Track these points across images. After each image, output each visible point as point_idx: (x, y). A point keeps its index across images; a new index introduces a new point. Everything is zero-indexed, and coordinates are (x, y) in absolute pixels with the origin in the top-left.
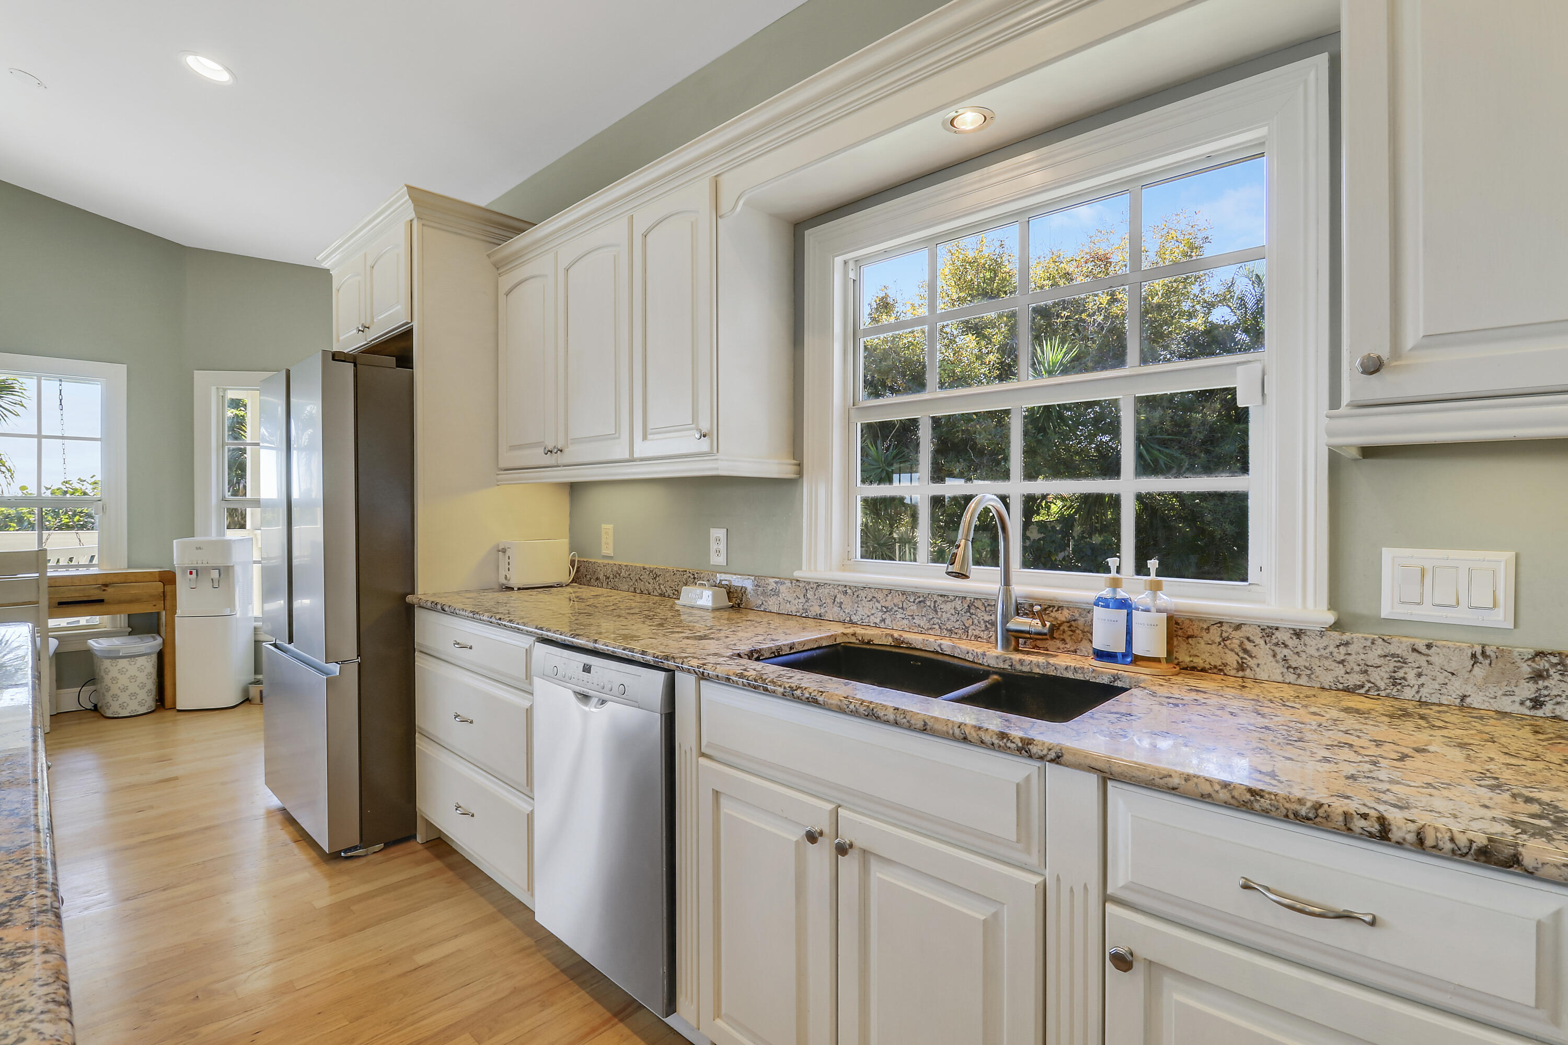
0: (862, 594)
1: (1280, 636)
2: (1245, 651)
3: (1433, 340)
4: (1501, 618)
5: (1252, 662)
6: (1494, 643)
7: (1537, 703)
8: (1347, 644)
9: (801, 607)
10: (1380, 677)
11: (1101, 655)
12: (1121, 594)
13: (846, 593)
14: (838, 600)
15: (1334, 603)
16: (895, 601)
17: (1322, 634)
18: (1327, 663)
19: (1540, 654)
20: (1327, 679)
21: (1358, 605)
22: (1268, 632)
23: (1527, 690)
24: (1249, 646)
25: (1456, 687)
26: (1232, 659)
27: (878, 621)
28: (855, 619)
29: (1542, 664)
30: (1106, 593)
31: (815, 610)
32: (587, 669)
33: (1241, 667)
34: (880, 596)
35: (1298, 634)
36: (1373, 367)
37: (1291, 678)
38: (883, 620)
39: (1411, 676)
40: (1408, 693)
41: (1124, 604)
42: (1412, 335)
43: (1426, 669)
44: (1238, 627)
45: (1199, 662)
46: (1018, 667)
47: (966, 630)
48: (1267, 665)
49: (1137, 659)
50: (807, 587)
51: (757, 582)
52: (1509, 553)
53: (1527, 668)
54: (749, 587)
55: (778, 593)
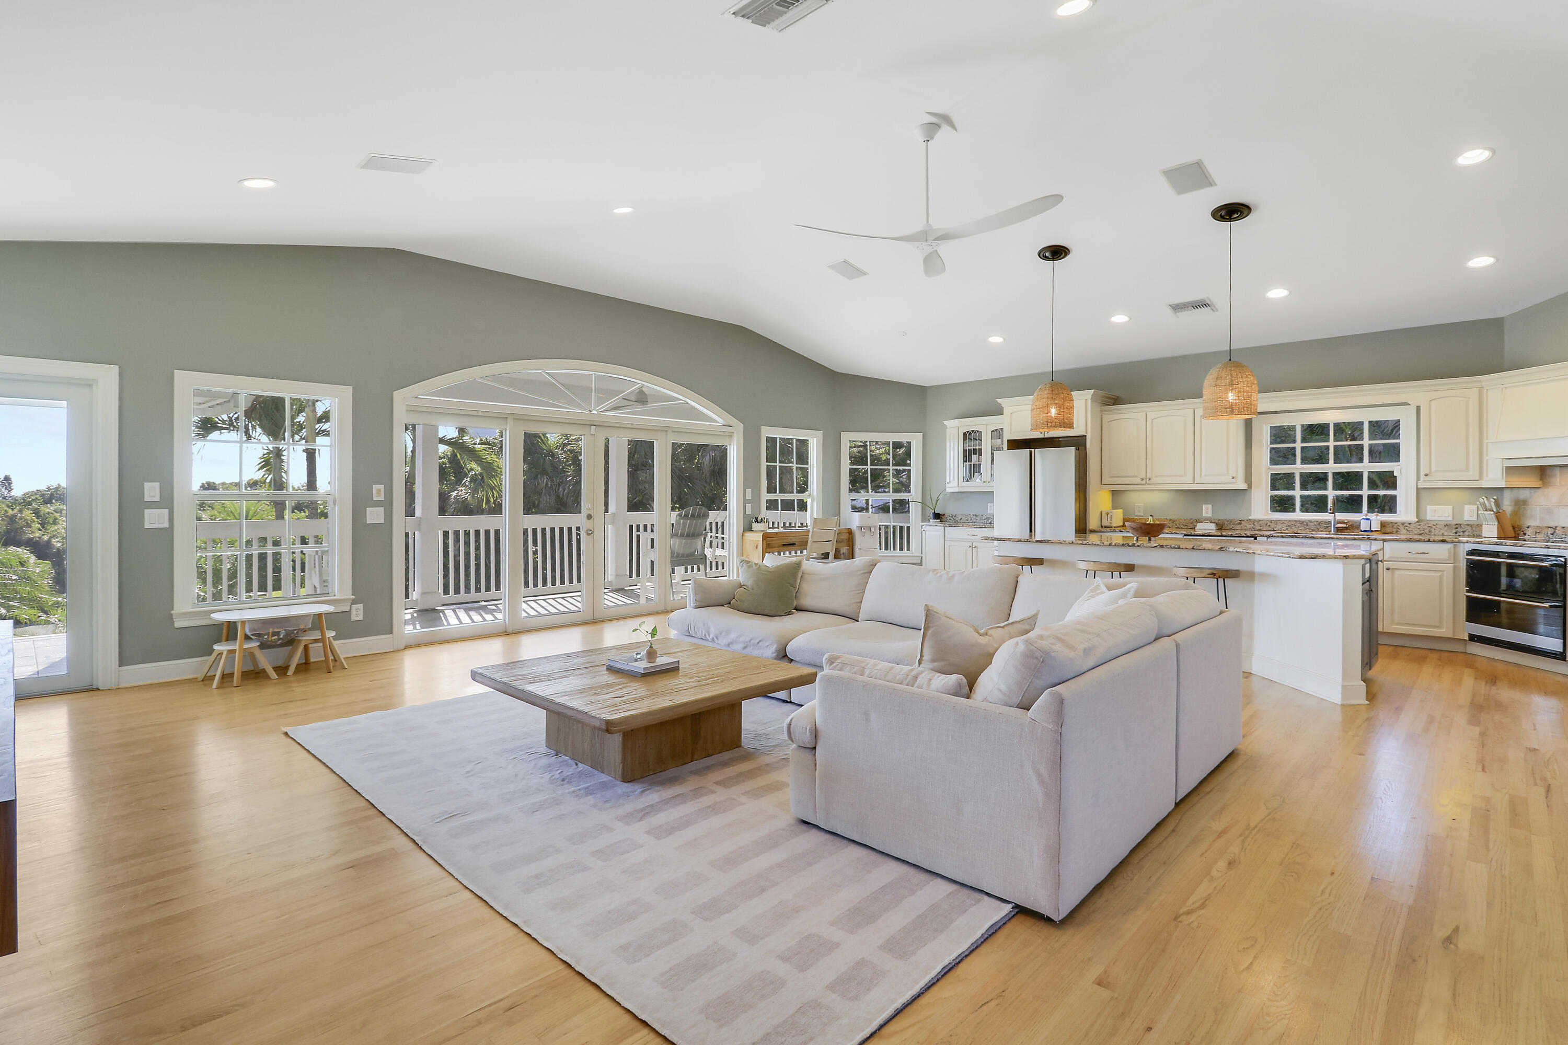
0: (1278, 522)
1: (1406, 524)
3: (1437, 471)
4: (1450, 518)
5: (1399, 530)
6: (1448, 523)
7: (1456, 533)
8: (1420, 524)
9: (1251, 527)
10: (1427, 531)
11: (1362, 531)
12: (1368, 517)
13: (1271, 522)
14: (1267, 524)
15: (1418, 516)
16: (1292, 523)
17: (1415, 523)
18: (1416, 527)
19: (1457, 524)
20: (1416, 533)
21: (1422, 517)
22: (1403, 524)
23: (1455, 531)
24: (1398, 527)
25: (1442, 531)
26: (1395, 530)
27: (1285, 529)
28: (1275, 529)
29: (1457, 526)
30: (1364, 517)
33: (1397, 532)
34: (1286, 522)
35: (1410, 524)
36: (1426, 475)
37: (1408, 533)
38: (1287, 529)
39: (1433, 531)
40: (1432, 534)
41: (1368, 519)
42: (1433, 470)
43: (1436, 527)
44: (1396, 523)
45: (1387, 532)
47: (1318, 529)
48: (1403, 531)
49: (1372, 531)
50: (1254, 521)
51: (1230, 521)
52: (1451, 507)
53: (1454, 527)
54: (1226, 523)
55: (1241, 524)
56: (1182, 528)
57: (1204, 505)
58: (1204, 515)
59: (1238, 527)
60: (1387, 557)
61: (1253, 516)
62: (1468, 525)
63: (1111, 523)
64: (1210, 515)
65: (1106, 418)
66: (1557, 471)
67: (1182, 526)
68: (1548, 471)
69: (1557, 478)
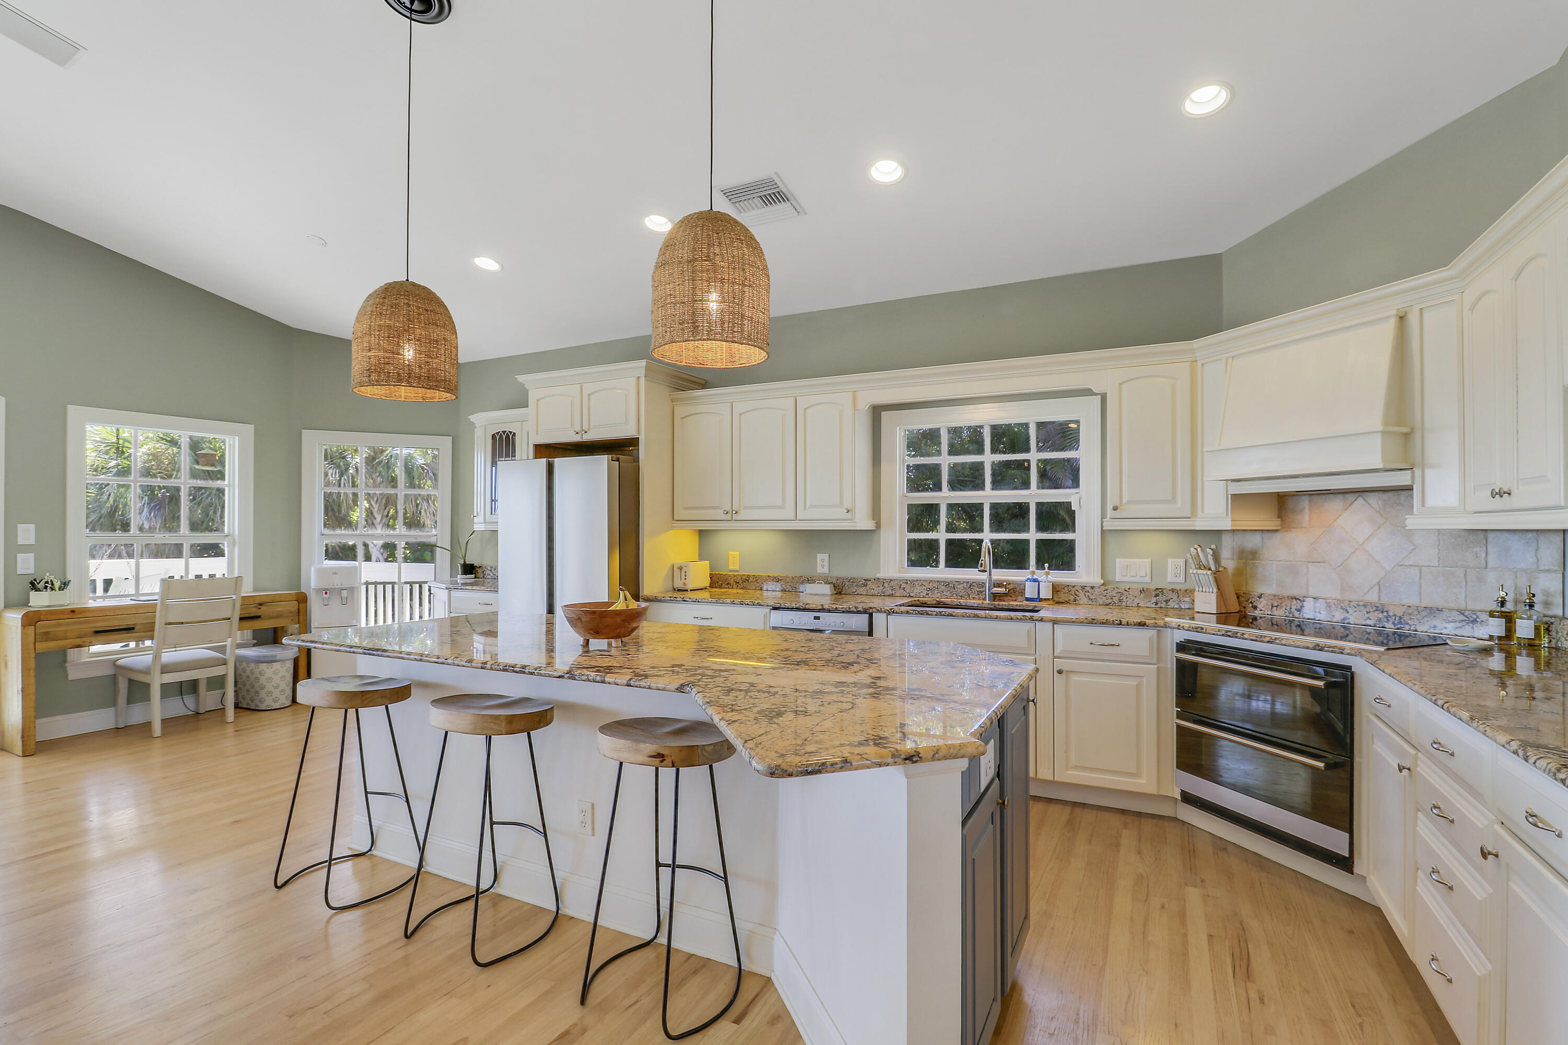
0: (916, 583)
1: (1087, 589)
2: (1076, 595)
3: (1129, 502)
4: (1148, 579)
5: (1078, 598)
6: (1145, 587)
7: (1156, 604)
8: (1106, 590)
9: (880, 591)
10: (1116, 600)
11: (1028, 599)
12: (1035, 577)
13: (907, 583)
14: (902, 586)
15: (1102, 577)
16: (934, 585)
17: (1099, 587)
18: (1101, 597)
19: (1157, 589)
20: (1101, 602)
21: (1109, 577)
22: (1083, 588)
23: (1154, 600)
24: (1077, 593)
25: (1137, 601)
26: (1072, 598)
27: (924, 595)
28: (912, 595)
29: (1158, 592)
30: (1030, 577)
31: (890, 592)
32: (817, 618)
33: (1075, 600)
34: (925, 583)
35: (1092, 588)
36: (1115, 509)
37: (1090, 602)
38: (928, 594)
39: (1125, 600)
40: (1124, 604)
41: (1035, 580)
42: (1125, 500)
43: (1129, 596)
44: (1074, 587)
45: (1061, 600)
46: (997, 607)
47: (969, 595)
48: (1083, 599)
49: (1041, 600)
50: (886, 582)
51: (852, 581)
52: (1150, 560)
53: (1153, 594)
54: (847, 583)
55: (866, 585)
57: (817, 555)
58: (818, 572)
59: (862, 590)
60: (1059, 651)
61: (881, 575)
62: (1173, 590)
63: (684, 584)
64: (824, 570)
65: (680, 410)
66: (1305, 502)
68: (1291, 503)
69: (1306, 514)
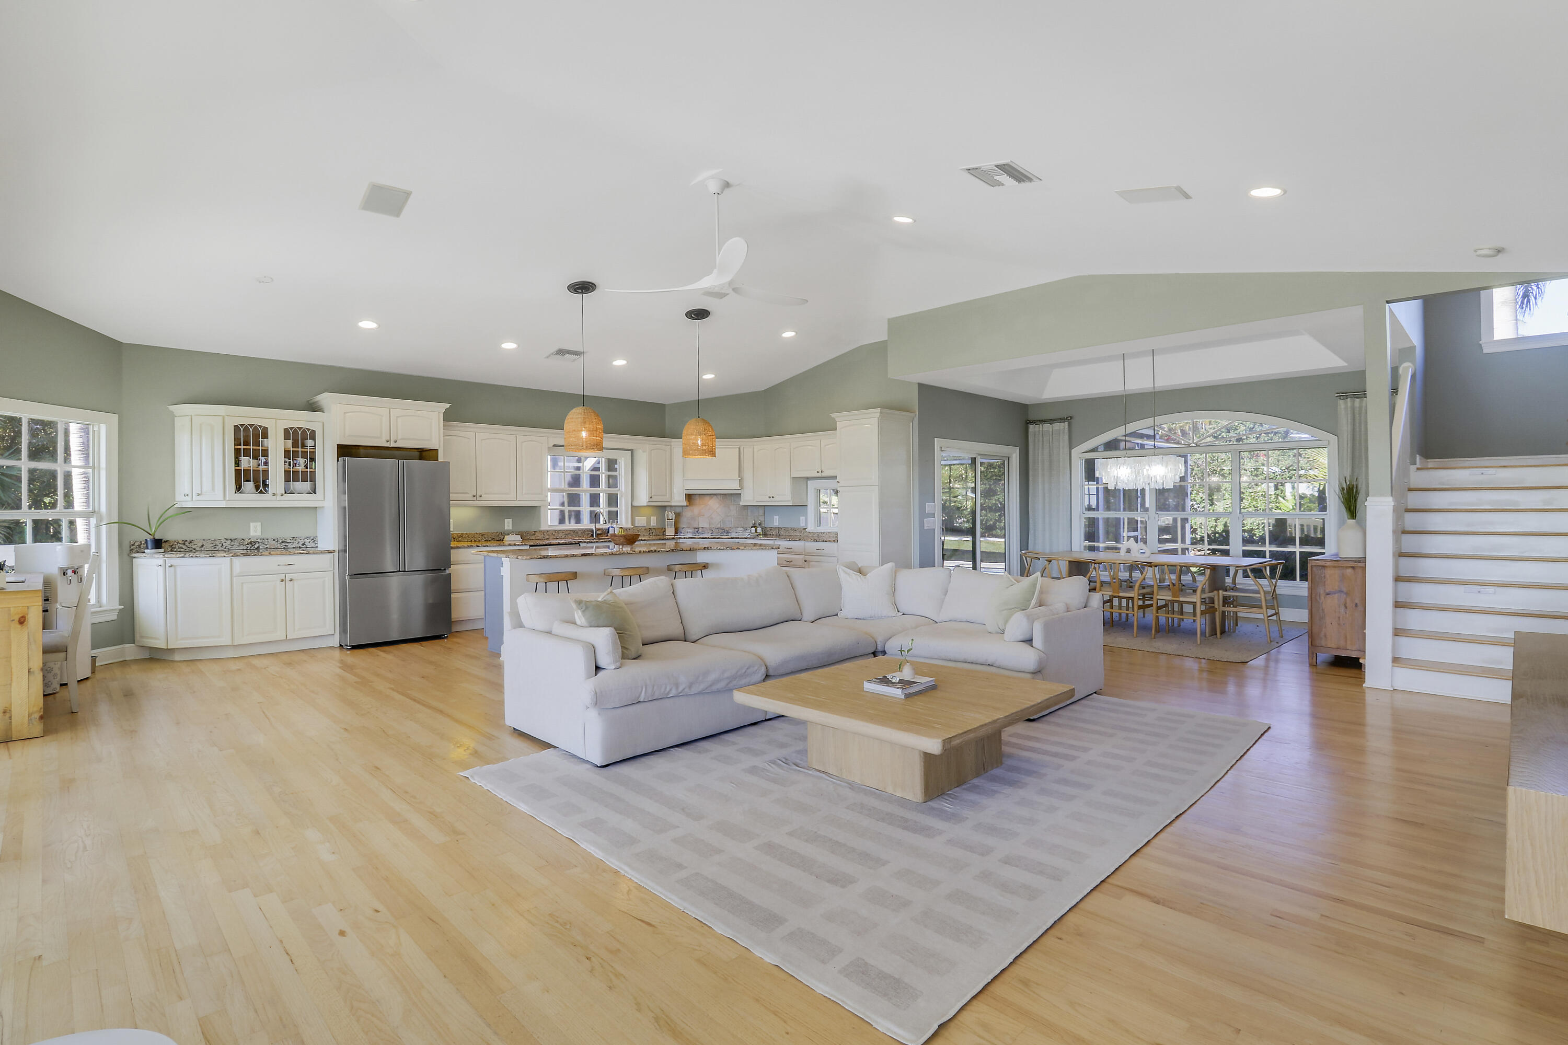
0: (560, 532)
3: (654, 495)
4: (646, 525)
9: (542, 537)
13: (555, 532)
14: (553, 534)
16: (568, 532)
21: (634, 524)
28: (558, 537)
30: (610, 526)
31: (547, 537)
34: (564, 532)
36: (651, 497)
38: (565, 536)
41: (613, 527)
47: (583, 536)
50: (543, 532)
51: (530, 533)
52: (646, 517)
54: (527, 534)
55: (535, 535)
56: (490, 541)
57: (506, 520)
58: (506, 529)
59: (533, 537)
61: (543, 528)
62: (654, 529)
64: (510, 528)
66: (699, 498)
67: (490, 539)
68: (693, 497)
69: (697, 500)
